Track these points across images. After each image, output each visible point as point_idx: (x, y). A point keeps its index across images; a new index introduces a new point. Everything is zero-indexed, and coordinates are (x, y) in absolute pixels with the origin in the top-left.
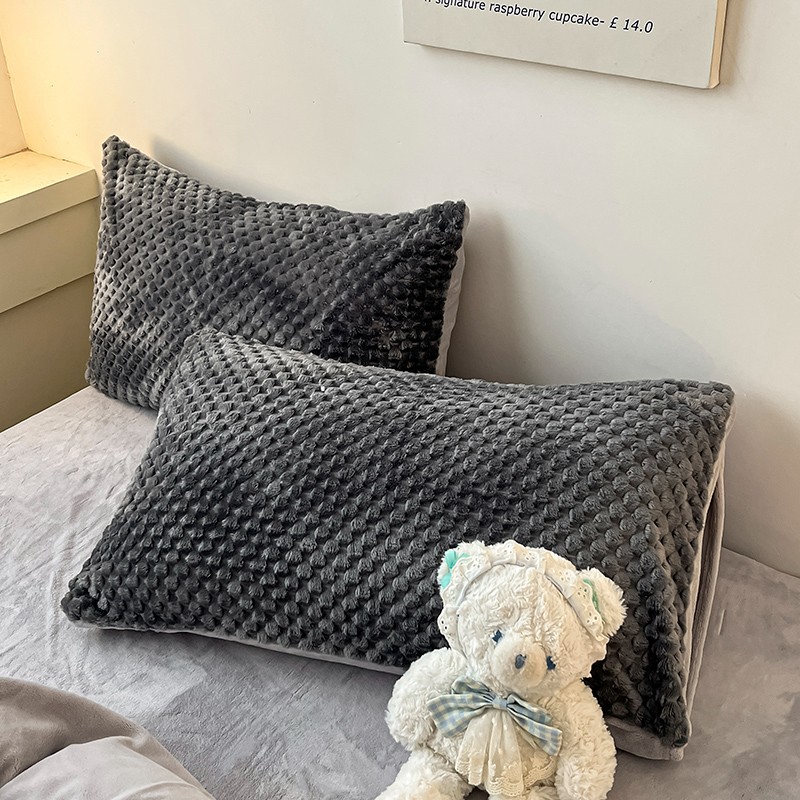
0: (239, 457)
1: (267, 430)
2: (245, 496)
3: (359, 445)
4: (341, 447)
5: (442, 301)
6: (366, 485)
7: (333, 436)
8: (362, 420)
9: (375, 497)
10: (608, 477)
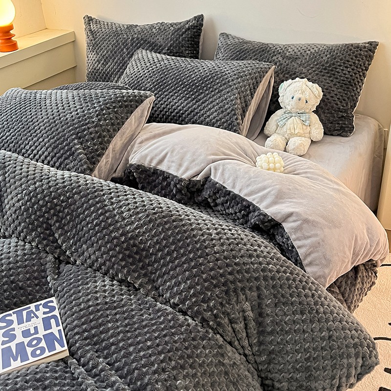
1: (149, 72)
3: (171, 74)
4: (166, 75)
5: (199, 42)
6: (170, 84)
7: (164, 73)
8: (173, 69)
9: (172, 87)
10: (229, 82)
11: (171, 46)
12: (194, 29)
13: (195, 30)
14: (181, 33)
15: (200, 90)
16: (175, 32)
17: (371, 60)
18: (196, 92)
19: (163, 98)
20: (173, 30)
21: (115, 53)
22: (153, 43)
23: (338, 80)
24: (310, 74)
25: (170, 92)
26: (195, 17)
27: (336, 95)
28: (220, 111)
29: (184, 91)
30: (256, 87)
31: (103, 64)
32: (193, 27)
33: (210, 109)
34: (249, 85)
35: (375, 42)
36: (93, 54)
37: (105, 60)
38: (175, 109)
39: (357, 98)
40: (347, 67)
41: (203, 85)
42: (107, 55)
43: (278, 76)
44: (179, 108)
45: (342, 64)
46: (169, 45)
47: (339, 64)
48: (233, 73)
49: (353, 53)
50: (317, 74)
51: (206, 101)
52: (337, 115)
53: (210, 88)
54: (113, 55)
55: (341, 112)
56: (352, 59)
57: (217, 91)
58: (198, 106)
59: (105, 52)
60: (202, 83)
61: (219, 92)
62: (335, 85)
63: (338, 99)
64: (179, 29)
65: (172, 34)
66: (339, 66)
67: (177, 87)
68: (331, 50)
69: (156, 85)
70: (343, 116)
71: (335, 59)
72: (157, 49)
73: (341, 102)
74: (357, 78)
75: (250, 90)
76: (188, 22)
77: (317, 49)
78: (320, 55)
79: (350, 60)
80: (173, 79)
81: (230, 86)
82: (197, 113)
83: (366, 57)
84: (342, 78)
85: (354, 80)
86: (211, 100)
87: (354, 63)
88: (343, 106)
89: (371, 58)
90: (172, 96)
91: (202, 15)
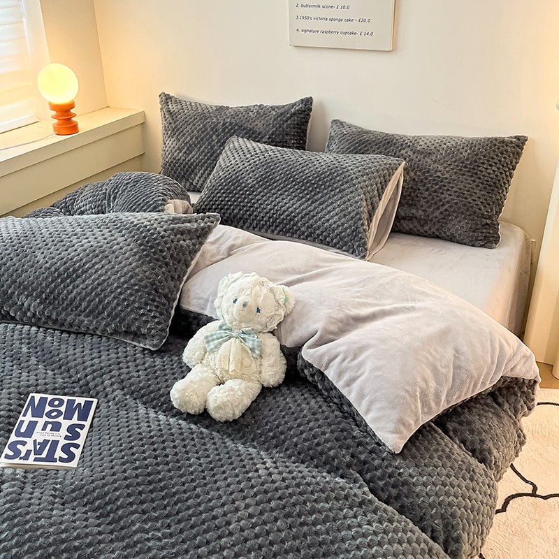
0: (241, 172)
1: (250, 165)
2: (241, 184)
3: (278, 169)
4: (272, 170)
5: (306, 130)
6: (278, 180)
7: (270, 166)
8: (280, 162)
9: (280, 184)
10: (352, 179)
11: (273, 134)
12: (301, 114)
13: (302, 116)
14: (285, 119)
15: (316, 188)
16: (278, 117)
17: (519, 157)
18: (311, 191)
19: (269, 197)
20: (275, 115)
21: (202, 140)
22: (250, 130)
23: (481, 181)
24: (447, 172)
25: (279, 190)
26: (302, 100)
27: (479, 198)
28: (342, 214)
29: (297, 190)
30: (384, 187)
31: (185, 153)
32: (301, 112)
33: (329, 212)
34: (376, 184)
35: (523, 136)
36: (173, 140)
37: (188, 149)
38: (285, 211)
39: (502, 202)
40: (491, 165)
41: (320, 183)
42: (191, 142)
43: (408, 173)
44: (290, 210)
45: (486, 162)
46: (271, 132)
47: (481, 161)
48: (357, 169)
49: (498, 149)
50: (456, 173)
51: (324, 202)
52: (481, 221)
53: (329, 186)
54: (199, 143)
55: (485, 218)
56: (497, 156)
57: (338, 190)
58: (315, 208)
59: (189, 138)
60: (319, 181)
61: (340, 192)
62: (477, 186)
63: (482, 203)
64: (282, 114)
65: (275, 120)
66: (482, 163)
67: (287, 185)
68: (471, 144)
69: (260, 182)
70: (487, 224)
71: (477, 155)
72: (256, 137)
73: (485, 207)
74: (503, 178)
75: (378, 190)
76: (293, 105)
77: (454, 143)
78: (458, 150)
79: (495, 157)
80: (281, 174)
81: (354, 185)
82: (313, 216)
83: (513, 153)
84: (486, 179)
85: (499, 181)
86: (330, 201)
87: (500, 161)
88: (487, 212)
89: (519, 155)
90: (281, 195)
91: (311, 98)
